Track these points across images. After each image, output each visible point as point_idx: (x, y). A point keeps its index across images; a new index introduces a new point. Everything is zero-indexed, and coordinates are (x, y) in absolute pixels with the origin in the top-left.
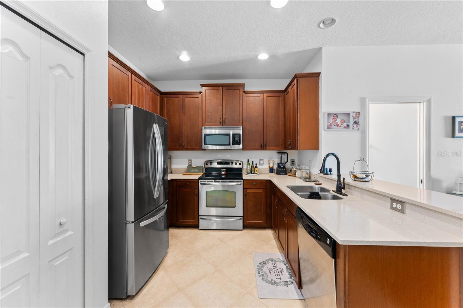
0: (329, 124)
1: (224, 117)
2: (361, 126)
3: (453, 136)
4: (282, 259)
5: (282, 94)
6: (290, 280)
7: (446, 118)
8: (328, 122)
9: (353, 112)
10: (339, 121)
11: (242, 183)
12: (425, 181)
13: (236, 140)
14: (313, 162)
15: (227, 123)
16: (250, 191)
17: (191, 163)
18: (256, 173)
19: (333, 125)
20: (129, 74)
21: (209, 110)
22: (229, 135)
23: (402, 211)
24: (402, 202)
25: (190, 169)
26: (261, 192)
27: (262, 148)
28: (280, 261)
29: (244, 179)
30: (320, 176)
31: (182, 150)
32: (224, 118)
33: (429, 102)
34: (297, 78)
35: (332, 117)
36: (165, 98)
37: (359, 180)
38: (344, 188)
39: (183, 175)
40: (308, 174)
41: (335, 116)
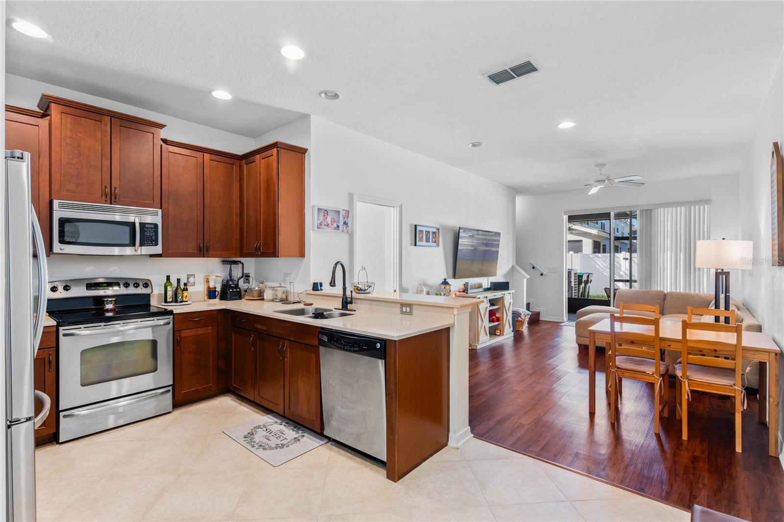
0: (319, 222)
1: (115, 185)
2: (350, 229)
3: (415, 245)
4: (272, 421)
5: (237, 162)
6: (298, 435)
7: (411, 225)
8: (318, 220)
9: (343, 210)
10: (329, 219)
11: (171, 320)
12: (398, 291)
13: (148, 235)
14: (292, 275)
15: (121, 199)
16: (187, 335)
18: (184, 301)
19: (323, 224)
22: (132, 224)
23: (411, 313)
24: (410, 305)
26: (209, 333)
27: (202, 253)
28: (270, 423)
29: (174, 312)
30: (308, 294)
32: (115, 188)
33: (401, 207)
34: (277, 147)
35: (322, 213)
37: (363, 292)
38: (351, 303)
40: (285, 293)
41: (326, 212)
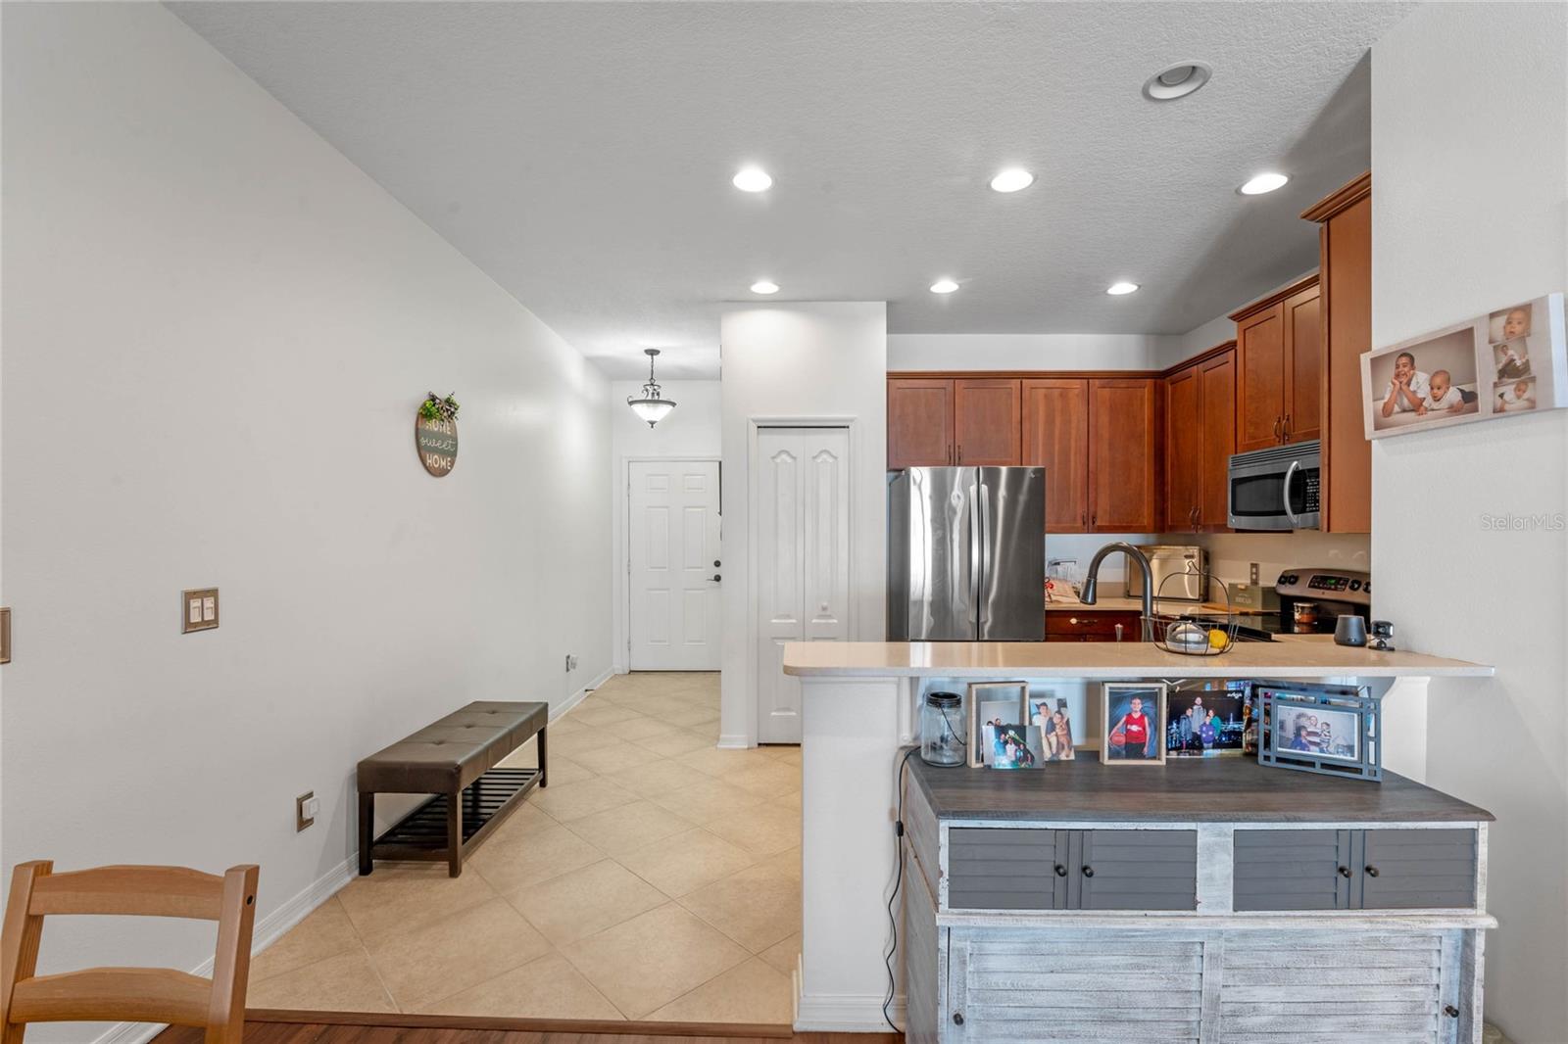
0: (1381, 404)
1: (1289, 410)
9: (1493, 315)
10: (1421, 383)
17: (1257, 573)
19: (1397, 408)
20: (1014, 383)
21: (1252, 394)
22: (1283, 476)
25: (1233, 593)
35: (1390, 371)
36: (1170, 386)
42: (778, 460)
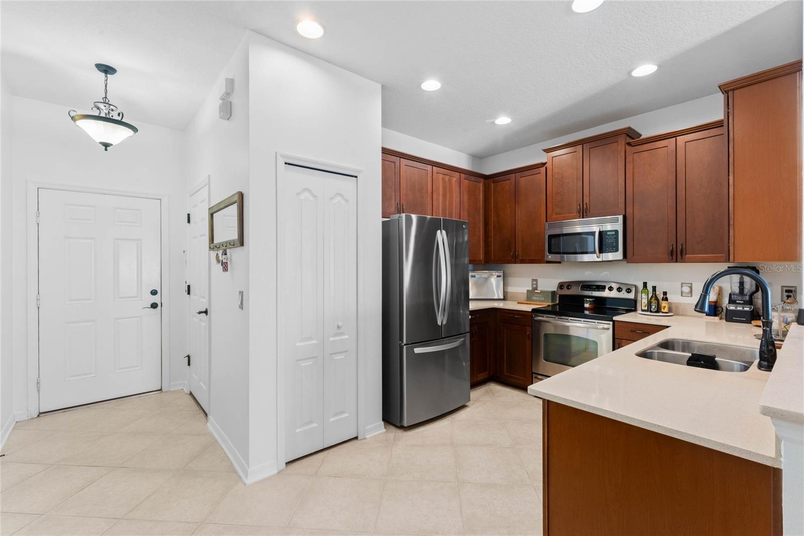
1: (586, 200)
11: (611, 327)
13: (607, 242)
17: (537, 284)
18: (663, 312)
20: (429, 168)
21: (559, 191)
22: (593, 234)
25: (531, 295)
27: (674, 257)
29: (619, 320)
31: (515, 263)
32: (586, 204)
34: (727, 92)
36: (492, 184)
39: (518, 303)
42: (302, 197)
